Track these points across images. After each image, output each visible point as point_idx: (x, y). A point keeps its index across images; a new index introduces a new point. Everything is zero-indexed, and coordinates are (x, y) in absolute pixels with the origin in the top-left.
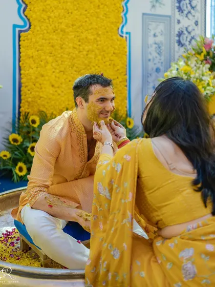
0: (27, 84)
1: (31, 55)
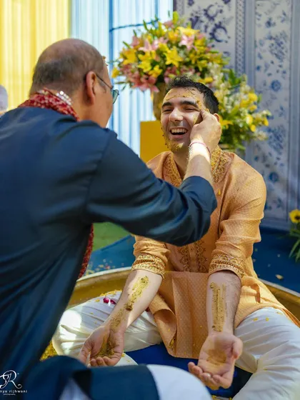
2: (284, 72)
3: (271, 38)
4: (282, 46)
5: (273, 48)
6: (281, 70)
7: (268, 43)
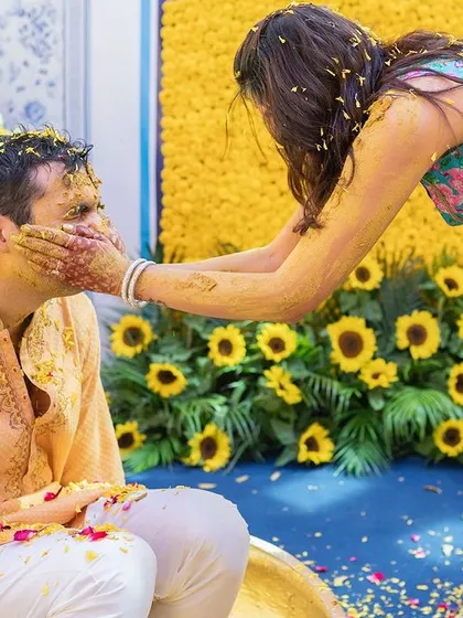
0: (178, 159)
1: (194, 69)
2: (52, 85)
3: (22, 14)
4: (46, 30)
5: (27, 33)
6: (44, 79)
7: (15, 23)
